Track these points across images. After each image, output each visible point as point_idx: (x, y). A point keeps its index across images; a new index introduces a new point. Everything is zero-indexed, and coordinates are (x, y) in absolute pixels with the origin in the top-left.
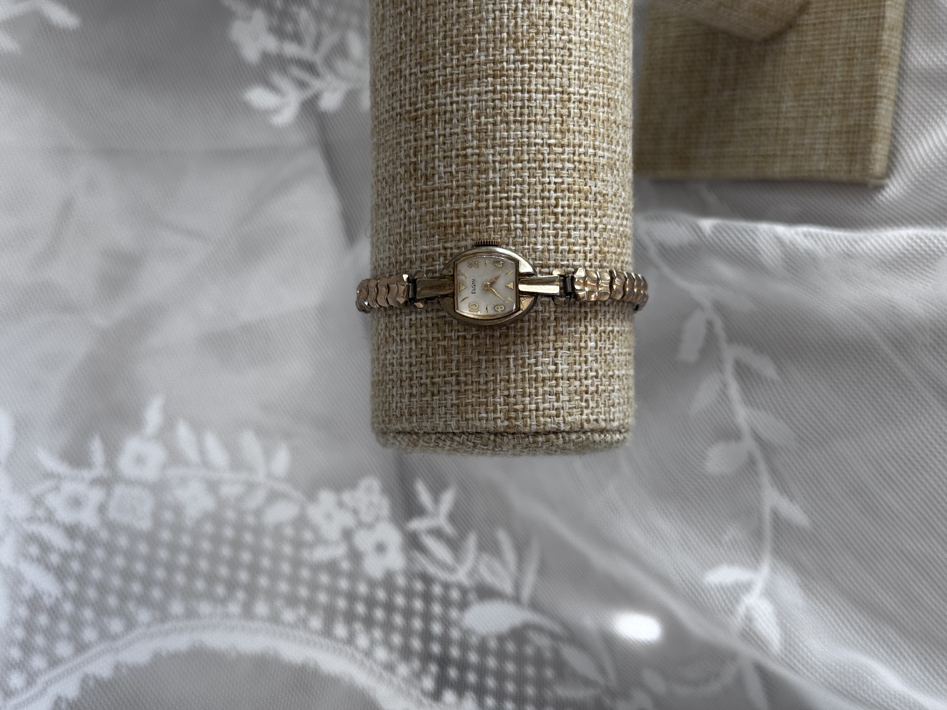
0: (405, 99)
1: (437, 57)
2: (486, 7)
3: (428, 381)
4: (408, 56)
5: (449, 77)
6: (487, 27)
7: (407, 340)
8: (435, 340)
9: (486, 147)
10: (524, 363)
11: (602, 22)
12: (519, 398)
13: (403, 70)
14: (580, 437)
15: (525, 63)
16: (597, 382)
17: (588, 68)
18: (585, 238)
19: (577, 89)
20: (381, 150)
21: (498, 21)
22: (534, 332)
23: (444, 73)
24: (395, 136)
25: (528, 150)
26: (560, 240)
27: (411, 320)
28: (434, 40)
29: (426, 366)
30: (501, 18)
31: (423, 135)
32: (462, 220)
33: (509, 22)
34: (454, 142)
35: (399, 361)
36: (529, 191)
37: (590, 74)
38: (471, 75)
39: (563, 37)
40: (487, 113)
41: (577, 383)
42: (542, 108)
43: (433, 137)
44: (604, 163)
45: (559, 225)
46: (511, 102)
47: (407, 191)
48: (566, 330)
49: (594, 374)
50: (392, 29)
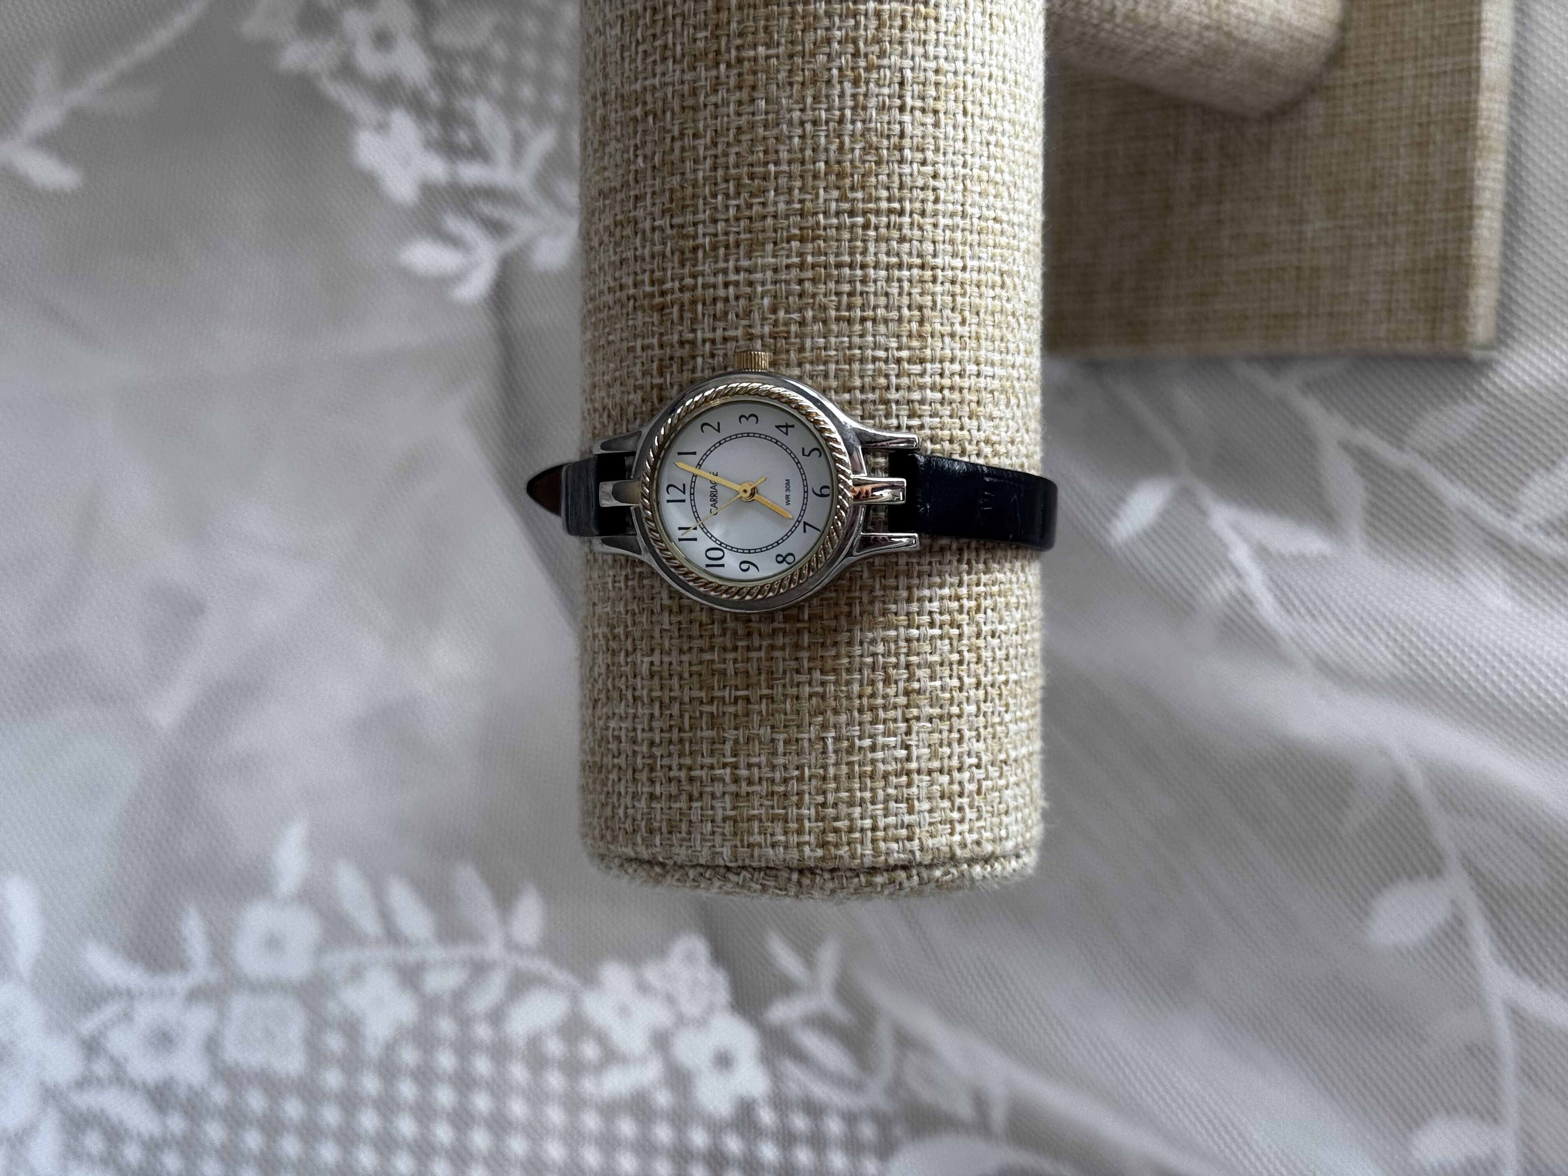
0: (644, 271)
1: (701, 202)
2: (788, 116)
3: (683, 774)
4: (649, 196)
5: (721, 238)
6: (790, 151)
7: (646, 700)
8: (696, 703)
9: (788, 365)
10: (852, 746)
11: (992, 139)
12: (843, 809)
13: (639, 220)
14: (946, 873)
15: (857, 216)
16: (980, 774)
17: (968, 221)
19: (948, 259)
20: (599, 357)
21: (809, 142)
22: (869, 690)
23: (711, 230)
24: (624, 335)
25: (861, 370)
27: (652, 664)
28: (695, 171)
29: (679, 746)
30: (815, 136)
31: (676, 337)
33: (829, 142)
34: (730, 353)
35: (632, 734)
37: (971, 232)
38: (760, 236)
39: (924, 169)
40: (788, 303)
41: (945, 779)
42: (887, 294)
43: (693, 343)
44: (993, 387)
46: (832, 285)
49: (974, 761)
50: (621, 145)
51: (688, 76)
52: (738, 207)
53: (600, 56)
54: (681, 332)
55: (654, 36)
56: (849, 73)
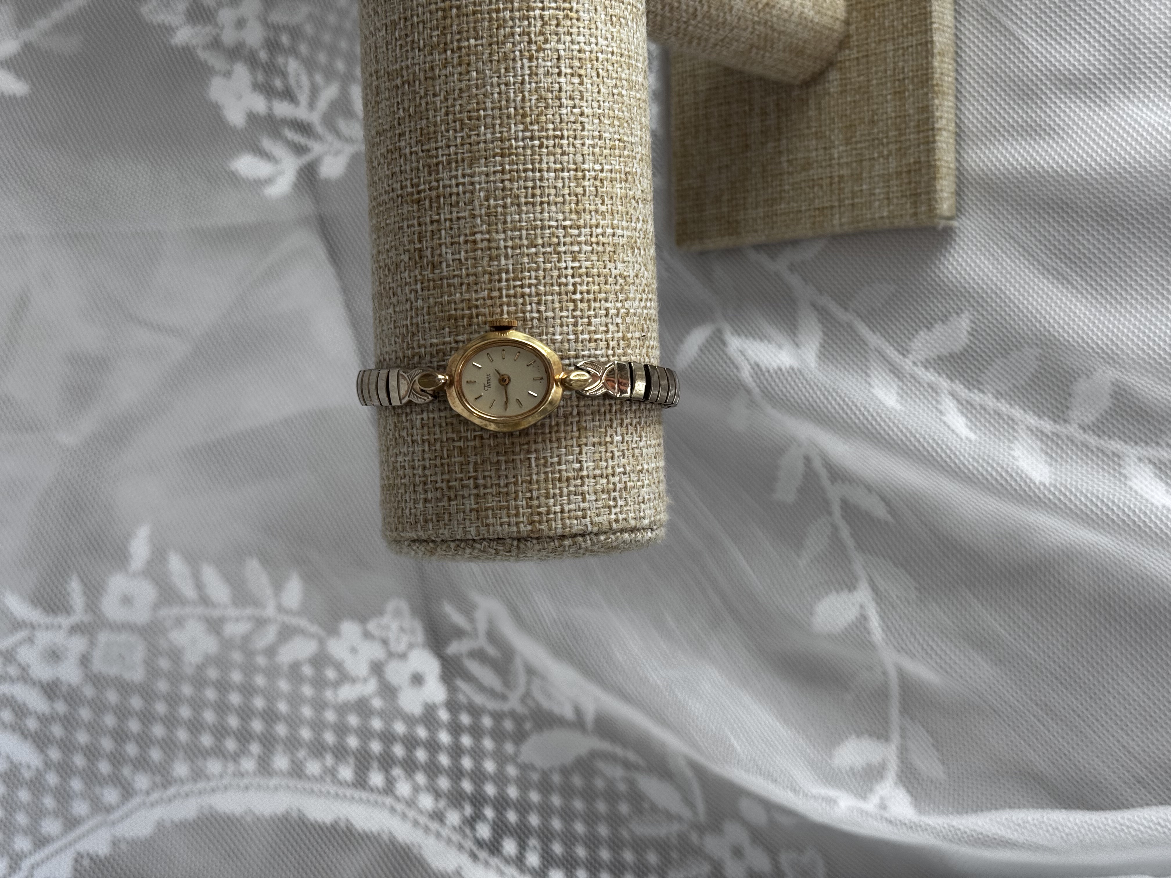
0: (406, 180)
1: (440, 135)
2: (490, 81)
3: (444, 485)
4: (407, 133)
5: (453, 156)
6: (492, 102)
7: (419, 442)
8: (450, 441)
9: (497, 232)
10: (546, 462)
11: (615, 91)
12: (543, 500)
13: (402, 148)
14: (608, 538)
15: (535, 140)
16: (625, 478)
17: (603, 141)
18: (607, 325)
19: (591, 165)
20: (381, 234)
21: (504, 96)
22: (556, 429)
23: (447, 152)
24: (396, 219)
25: (541, 234)
26: (580, 328)
27: (422, 419)
28: (435, 116)
29: (441, 468)
30: (507, 93)
31: (428, 219)
32: (474, 311)
33: (516, 96)
34: (462, 226)
35: (412, 464)
36: (544, 278)
37: (605, 148)
38: (477, 154)
39: (575, 110)
40: (496, 195)
41: (604, 481)
42: (555, 187)
43: (438, 221)
44: (624, 242)
45: (578, 313)
46: (522, 183)
47: (412, 280)
48: (590, 425)
49: (622, 470)
50: (388, 103)
51: (429, 58)
52: (462, 137)
53: (373, 49)
54: (431, 216)
55: (406, 35)
56: (526, 54)
